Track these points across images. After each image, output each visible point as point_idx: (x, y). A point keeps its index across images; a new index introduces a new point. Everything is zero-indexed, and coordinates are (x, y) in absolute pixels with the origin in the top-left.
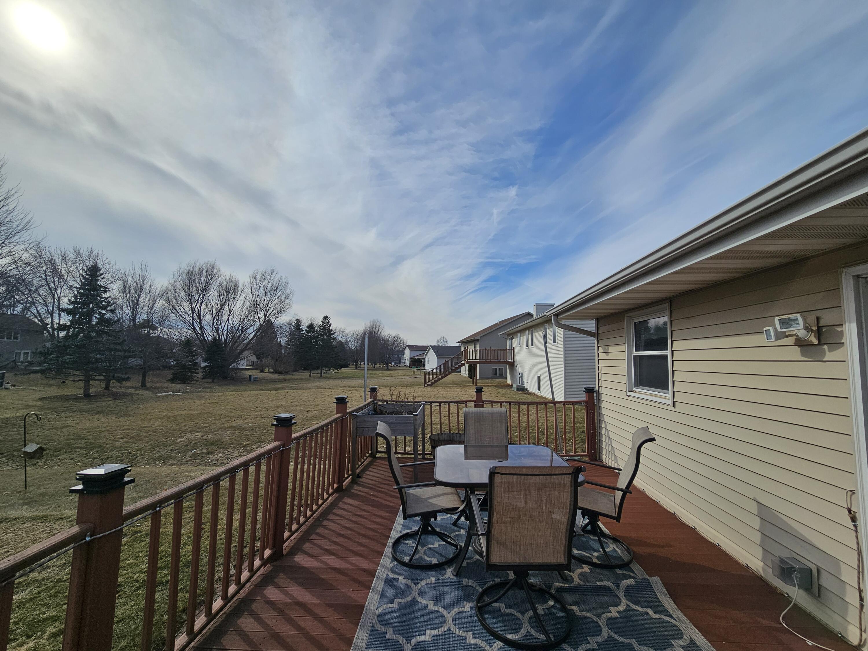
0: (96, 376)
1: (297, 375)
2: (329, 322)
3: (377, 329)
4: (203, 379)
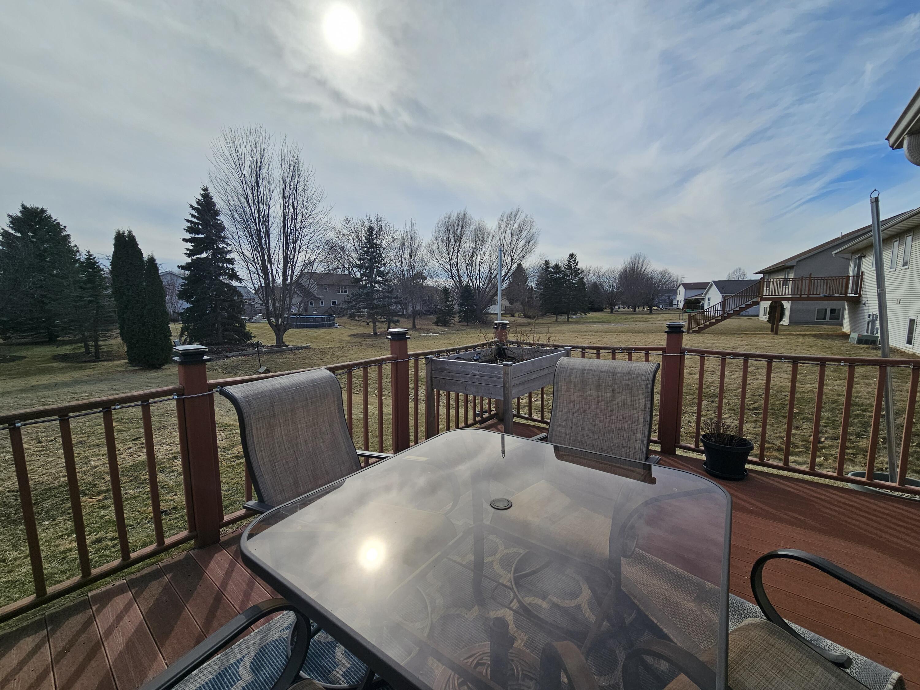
0: (380, 318)
1: (545, 320)
2: (575, 259)
3: (640, 265)
4: (460, 322)
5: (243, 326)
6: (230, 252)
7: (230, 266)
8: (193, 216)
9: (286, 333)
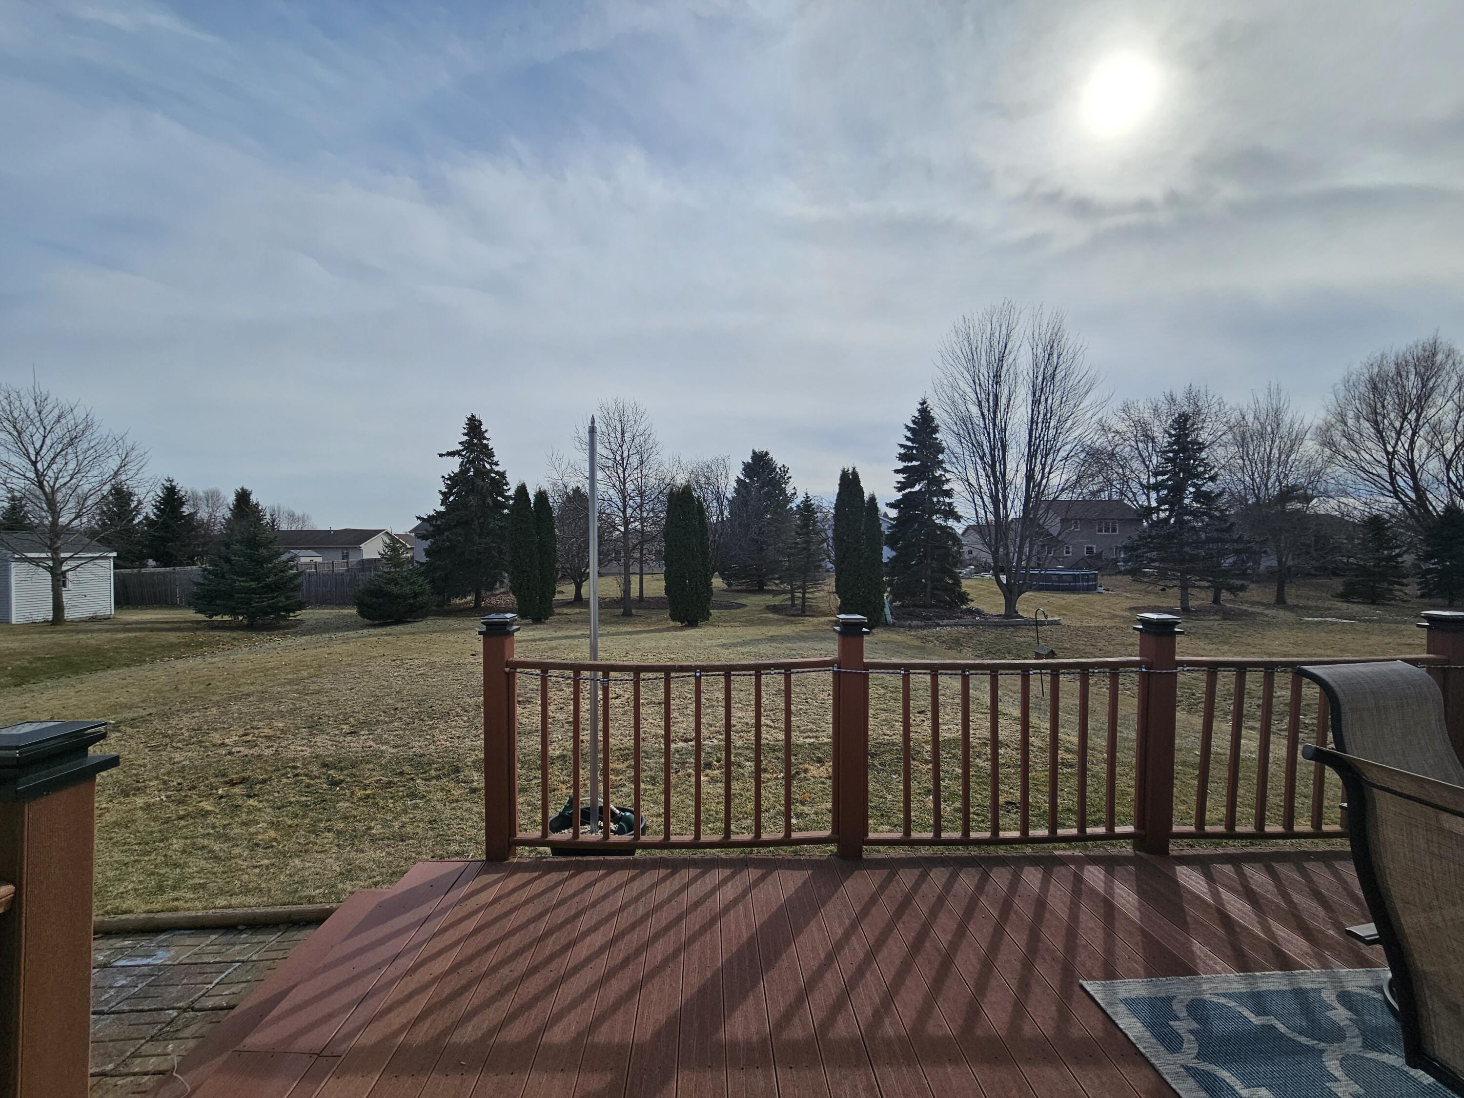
0: (1196, 580)
5: (957, 583)
6: (948, 481)
7: (947, 500)
8: (908, 439)
9: (1023, 596)
